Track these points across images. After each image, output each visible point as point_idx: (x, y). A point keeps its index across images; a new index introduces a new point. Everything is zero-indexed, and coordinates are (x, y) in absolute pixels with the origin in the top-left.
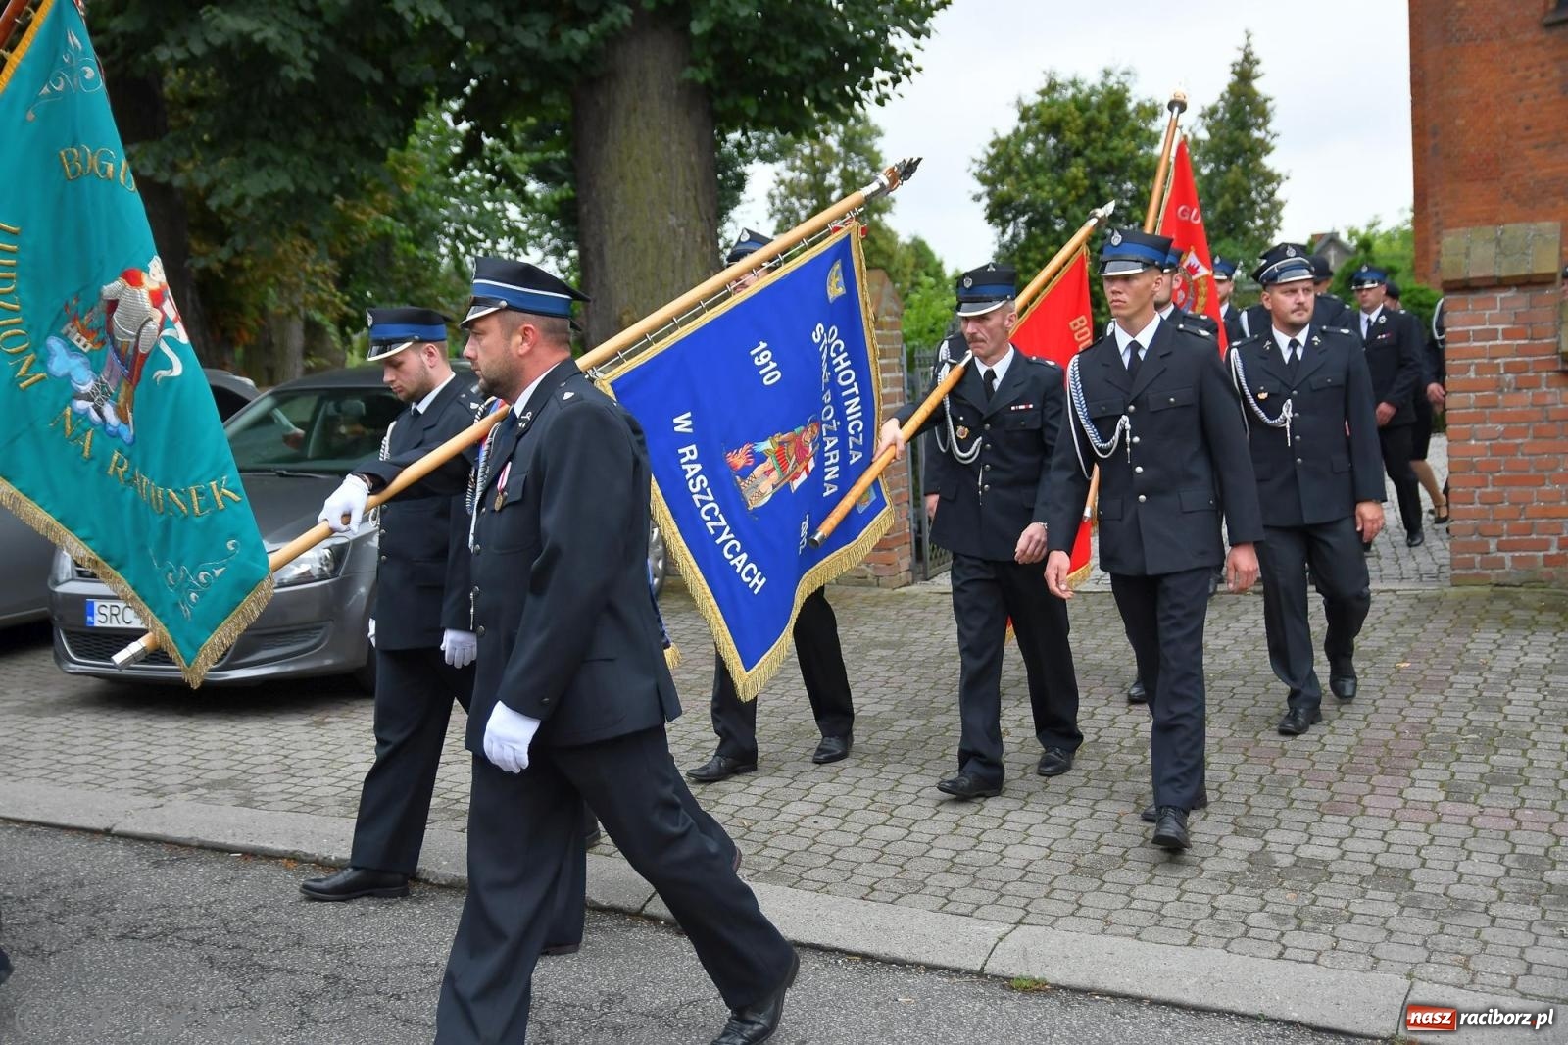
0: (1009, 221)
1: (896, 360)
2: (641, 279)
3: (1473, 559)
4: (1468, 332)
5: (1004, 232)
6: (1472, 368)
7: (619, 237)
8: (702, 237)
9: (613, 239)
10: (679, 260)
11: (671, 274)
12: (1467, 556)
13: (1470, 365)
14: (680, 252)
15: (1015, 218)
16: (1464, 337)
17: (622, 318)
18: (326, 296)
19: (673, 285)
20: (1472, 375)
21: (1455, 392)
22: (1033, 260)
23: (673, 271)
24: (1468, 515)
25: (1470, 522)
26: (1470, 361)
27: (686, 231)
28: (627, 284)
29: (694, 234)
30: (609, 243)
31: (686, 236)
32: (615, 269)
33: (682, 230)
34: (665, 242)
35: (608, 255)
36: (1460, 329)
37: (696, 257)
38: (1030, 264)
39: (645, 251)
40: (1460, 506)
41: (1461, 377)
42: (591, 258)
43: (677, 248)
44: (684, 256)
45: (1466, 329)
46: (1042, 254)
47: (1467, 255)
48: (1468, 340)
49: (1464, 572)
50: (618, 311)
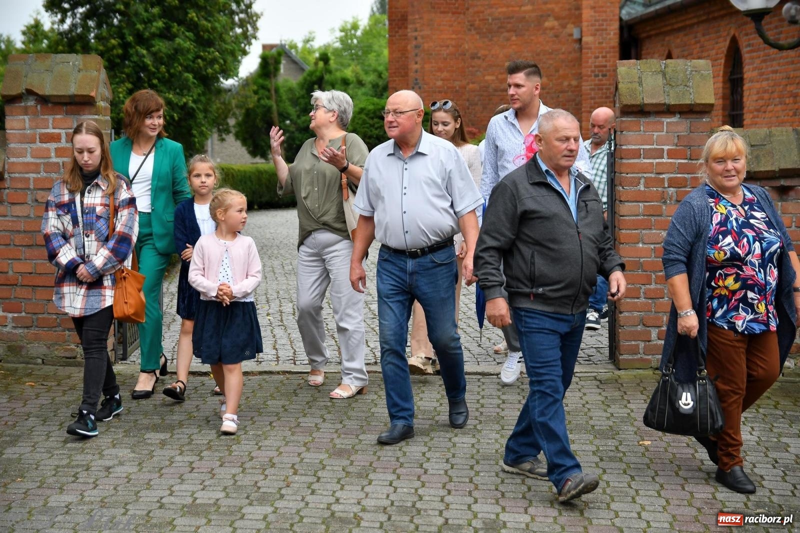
3: (638, 346)
4: (640, 149)
6: (642, 181)
12: (633, 343)
13: (640, 178)
16: (636, 154)
20: (642, 187)
21: (628, 201)
24: (635, 308)
25: (636, 314)
26: (640, 175)
36: (633, 147)
40: (628, 300)
41: (633, 189)
45: (637, 147)
47: (640, 84)
48: (639, 157)
49: (630, 357)
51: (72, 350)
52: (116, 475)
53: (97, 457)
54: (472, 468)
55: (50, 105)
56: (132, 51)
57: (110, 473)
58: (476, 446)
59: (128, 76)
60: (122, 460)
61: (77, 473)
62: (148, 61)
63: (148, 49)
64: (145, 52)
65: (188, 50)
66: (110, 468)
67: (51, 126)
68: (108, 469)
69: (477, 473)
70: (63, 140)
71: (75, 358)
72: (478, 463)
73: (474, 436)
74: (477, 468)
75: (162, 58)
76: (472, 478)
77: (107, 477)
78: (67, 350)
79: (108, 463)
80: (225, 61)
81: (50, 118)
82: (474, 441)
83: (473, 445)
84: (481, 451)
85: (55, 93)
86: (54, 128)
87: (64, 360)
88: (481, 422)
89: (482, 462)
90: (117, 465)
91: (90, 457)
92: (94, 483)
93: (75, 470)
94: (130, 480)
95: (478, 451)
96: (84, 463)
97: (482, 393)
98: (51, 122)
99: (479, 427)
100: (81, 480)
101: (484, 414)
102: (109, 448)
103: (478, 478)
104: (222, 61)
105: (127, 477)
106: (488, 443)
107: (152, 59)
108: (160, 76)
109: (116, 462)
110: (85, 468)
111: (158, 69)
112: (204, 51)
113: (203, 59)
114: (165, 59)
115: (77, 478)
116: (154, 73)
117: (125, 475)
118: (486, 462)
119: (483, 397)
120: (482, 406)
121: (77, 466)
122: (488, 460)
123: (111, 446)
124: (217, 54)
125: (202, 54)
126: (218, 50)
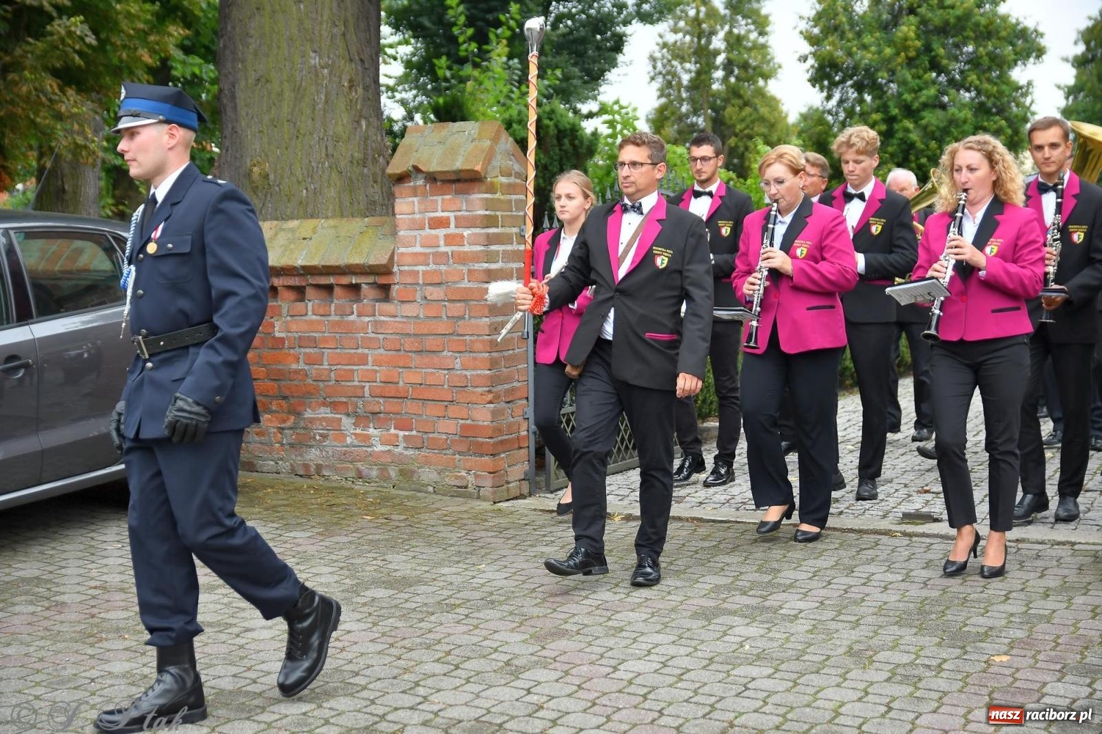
0: (836, 84)
1: (515, 230)
2: (276, 126)
5: (829, 98)
7: (252, 77)
8: (351, 81)
9: (247, 80)
10: (320, 106)
11: (310, 121)
14: (323, 97)
15: (843, 81)
17: (251, 170)
18: (80, 140)
19: (311, 134)
23: (313, 119)
27: (330, 74)
28: (261, 132)
29: (340, 77)
30: (243, 83)
31: (331, 79)
32: (247, 115)
33: (326, 71)
34: (304, 84)
35: (240, 95)
37: (342, 104)
39: (281, 94)
42: (225, 101)
43: (318, 92)
44: (326, 102)
50: (249, 163)
51: (462, 478)
55: (439, 183)
56: (896, 126)
59: (892, 155)
62: (914, 136)
63: (916, 122)
64: (911, 126)
65: (965, 122)
67: (439, 208)
70: (452, 224)
71: (466, 487)
75: (933, 132)
78: (457, 478)
81: (439, 199)
85: (439, 169)
86: (442, 211)
87: (455, 489)
98: (440, 203)
107: (920, 134)
108: (930, 153)
111: (927, 146)
112: (988, 120)
114: (937, 134)
116: (923, 151)
124: (1003, 123)
125: (986, 124)
126: (1007, 119)
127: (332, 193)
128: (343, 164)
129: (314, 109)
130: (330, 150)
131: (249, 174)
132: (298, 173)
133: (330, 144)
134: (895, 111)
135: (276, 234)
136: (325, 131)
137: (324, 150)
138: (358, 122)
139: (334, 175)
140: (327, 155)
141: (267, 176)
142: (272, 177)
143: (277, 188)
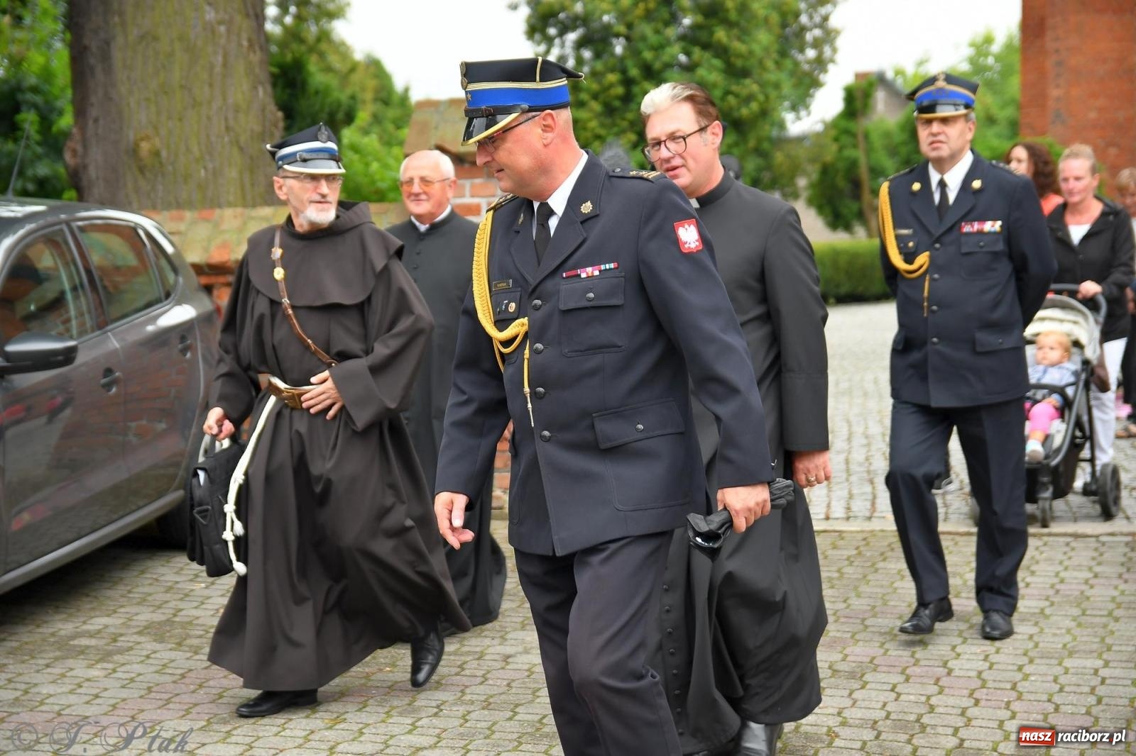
2: (166, 93)
7: (134, 33)
8: (249, 40)
9: (126, 36)
10: (218, 69)
11: (206, 89)
14: (221, 59)
17: (137, 145)
19: (209, 103)
22: (588, 90)
23: (211, 85)
27: (228, 31)
28: (148, 99)
29: (239, 36)
30: (120, 41)
31: (228, 37)
32: (129, 78)
33: (223, 28)
34: (199, 43)
37: (241, 68)
38: (584, 96)
39: (171, 54)
43: (215, 53)
44: (224, 65)
46: (600, 83)
50: (131, 136)
52: (515, 666)
53: (497, 641)
54: (1020, 668)
55: (467, 166)
57: (508, 663)
58: (1036, 638)
60: (529, 646)
61: (465, 663)
65: (715, 85)
66: (509, 657)
67: (467, 192)
68: (507, 658)
69: (1026, 677)
72: (1031, 661)
73: (1036, 624)
74: (1027, 669)
76: (1015, 684)
77: (503, 668)
79: (508, 650)
80: (767, 97)
81: (468, 183)
82: (1034, 630)
83: (1031, 637)
84: (1041, 645)
86: (472, 196)
88: (1052, 604)
89: (1037, 661)
90: (520, 653)
91: (487, 642)
92: (483, 676)
93: (463, 658)
94: (533, 673)
95: (1036, 645)
96: (478, 649)
97: (1066, 563)
98: (468, 188)
99: (1047, 611)
100: (467, 672)
101: (1061, 592)
102: (515, 630)
103: (1026, 684)
104: (761, 97)
105: (528, 670)
106: (1055, 635)
109: (520, 649)
110: (477, 657)
112: (738, 84)
113: (737, 96)
115: (463, 669)
117: (526, 667)
118: (1044, 661)
119: (1066, 569)
120: (1062, 581)
121: (468, 653)
122: (1047, 658)
123: (519, 626)
124: (755, 88)
125: (734, 88)
126: (756, 82)
127: (233, 173)
128: (243, 139)
129: (211, 75)
130: (231, 123)
131: (134, 151)
132: (195, 149)
133: (230, 116)
134: (634, 72)
135: (245, 223)
136: (225, 99)
137: (223, 122)
138: (255, 88)
139: (235, 151)
140: (228, 128)
141: (157, 154)
142: (164, 154)
143: (170, 168)
